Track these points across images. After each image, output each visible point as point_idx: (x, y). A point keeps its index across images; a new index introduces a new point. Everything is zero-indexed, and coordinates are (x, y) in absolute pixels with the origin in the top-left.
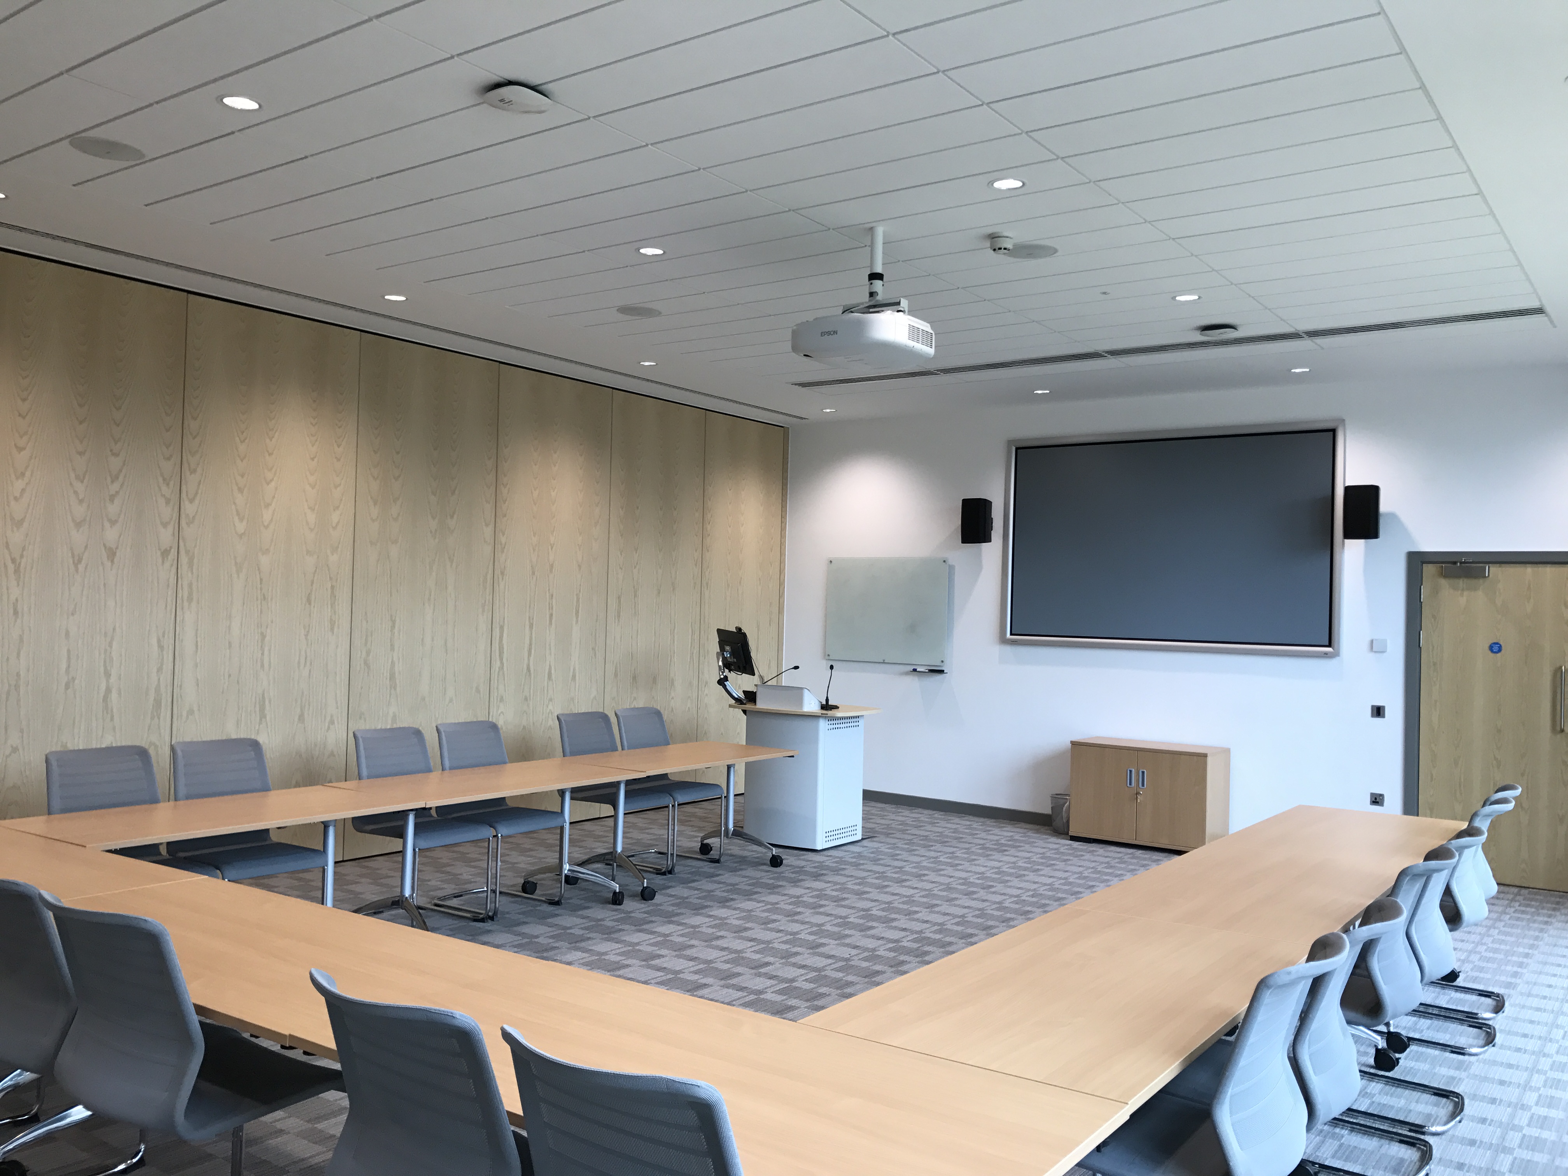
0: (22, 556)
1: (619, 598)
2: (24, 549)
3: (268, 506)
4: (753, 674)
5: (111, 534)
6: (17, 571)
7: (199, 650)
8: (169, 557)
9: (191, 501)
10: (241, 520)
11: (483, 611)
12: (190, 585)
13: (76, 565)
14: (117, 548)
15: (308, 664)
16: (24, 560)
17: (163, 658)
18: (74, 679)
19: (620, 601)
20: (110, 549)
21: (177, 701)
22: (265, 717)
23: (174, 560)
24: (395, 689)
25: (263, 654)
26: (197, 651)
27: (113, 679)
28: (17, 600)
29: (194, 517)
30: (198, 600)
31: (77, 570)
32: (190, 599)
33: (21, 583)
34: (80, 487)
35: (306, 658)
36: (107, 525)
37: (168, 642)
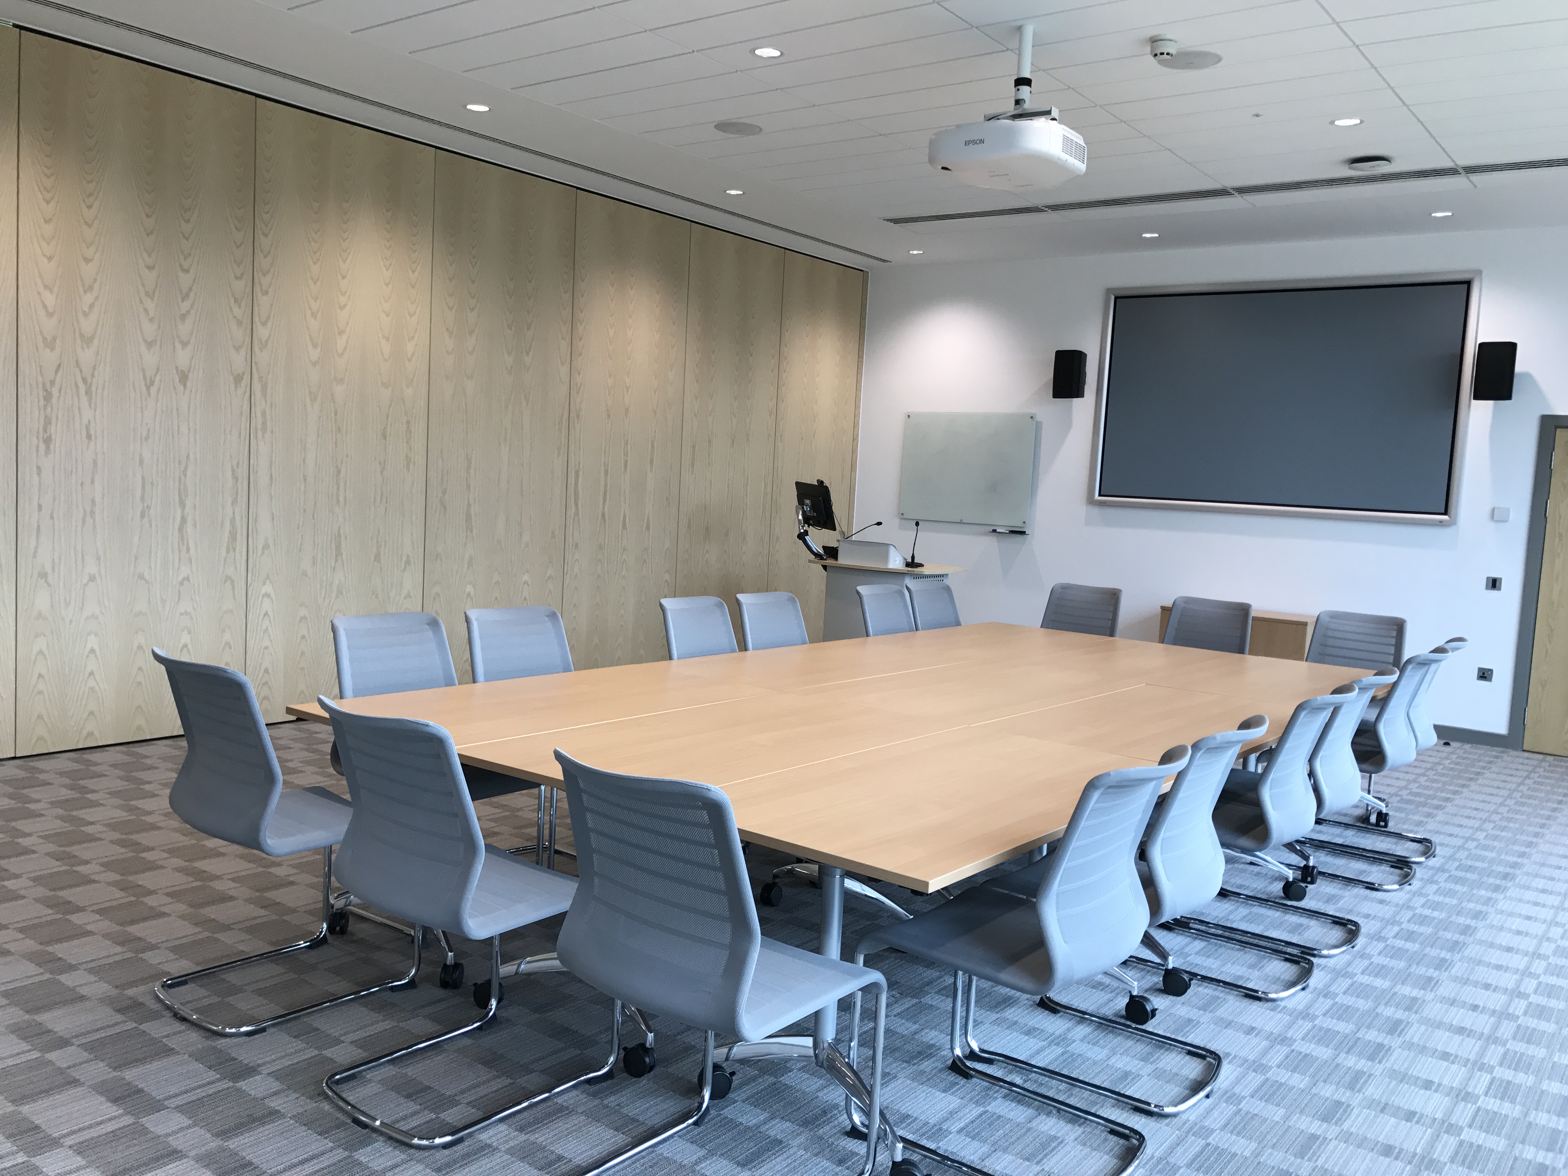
0: (93, 376)
1: (694, 447)
2: (94, 368)
3: (341, 333)
4: (834, 529)
5: (183, 357)
6: (88, 392)
7: (274, 483)
8: (242, 385)
9: (264, 324)
10: (315, 346)
11: (559, 454)
12: (264, 413)
13: (148, 388)
14: (189, 371)
15: (384, 500)
16: (95, 381)
17: (237, 489)
18: (149, 507)
19: (694, 451)
20: (182, 371)
21: (253, 535)
22: (341, 555)
23: (246, 386)
24: (472, 532)
25: (338, 489)
26: (271, 484)
27: (187, 509)
28: (89, 421)
29: (267, 341)
30: (272, 431)
31: (149, 394)
32: (264, 429)
33: (93, 406)
34: (150, 305)
35: (382, 495)
36: (178, 345)
37: (242, 472)
